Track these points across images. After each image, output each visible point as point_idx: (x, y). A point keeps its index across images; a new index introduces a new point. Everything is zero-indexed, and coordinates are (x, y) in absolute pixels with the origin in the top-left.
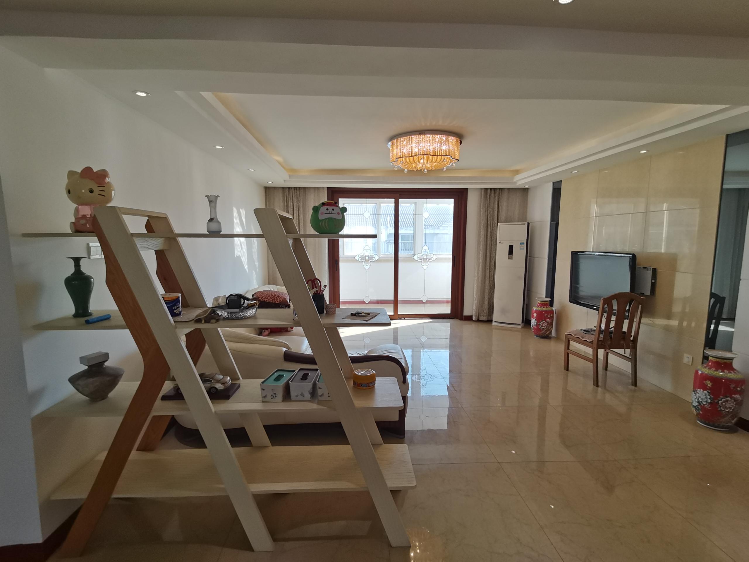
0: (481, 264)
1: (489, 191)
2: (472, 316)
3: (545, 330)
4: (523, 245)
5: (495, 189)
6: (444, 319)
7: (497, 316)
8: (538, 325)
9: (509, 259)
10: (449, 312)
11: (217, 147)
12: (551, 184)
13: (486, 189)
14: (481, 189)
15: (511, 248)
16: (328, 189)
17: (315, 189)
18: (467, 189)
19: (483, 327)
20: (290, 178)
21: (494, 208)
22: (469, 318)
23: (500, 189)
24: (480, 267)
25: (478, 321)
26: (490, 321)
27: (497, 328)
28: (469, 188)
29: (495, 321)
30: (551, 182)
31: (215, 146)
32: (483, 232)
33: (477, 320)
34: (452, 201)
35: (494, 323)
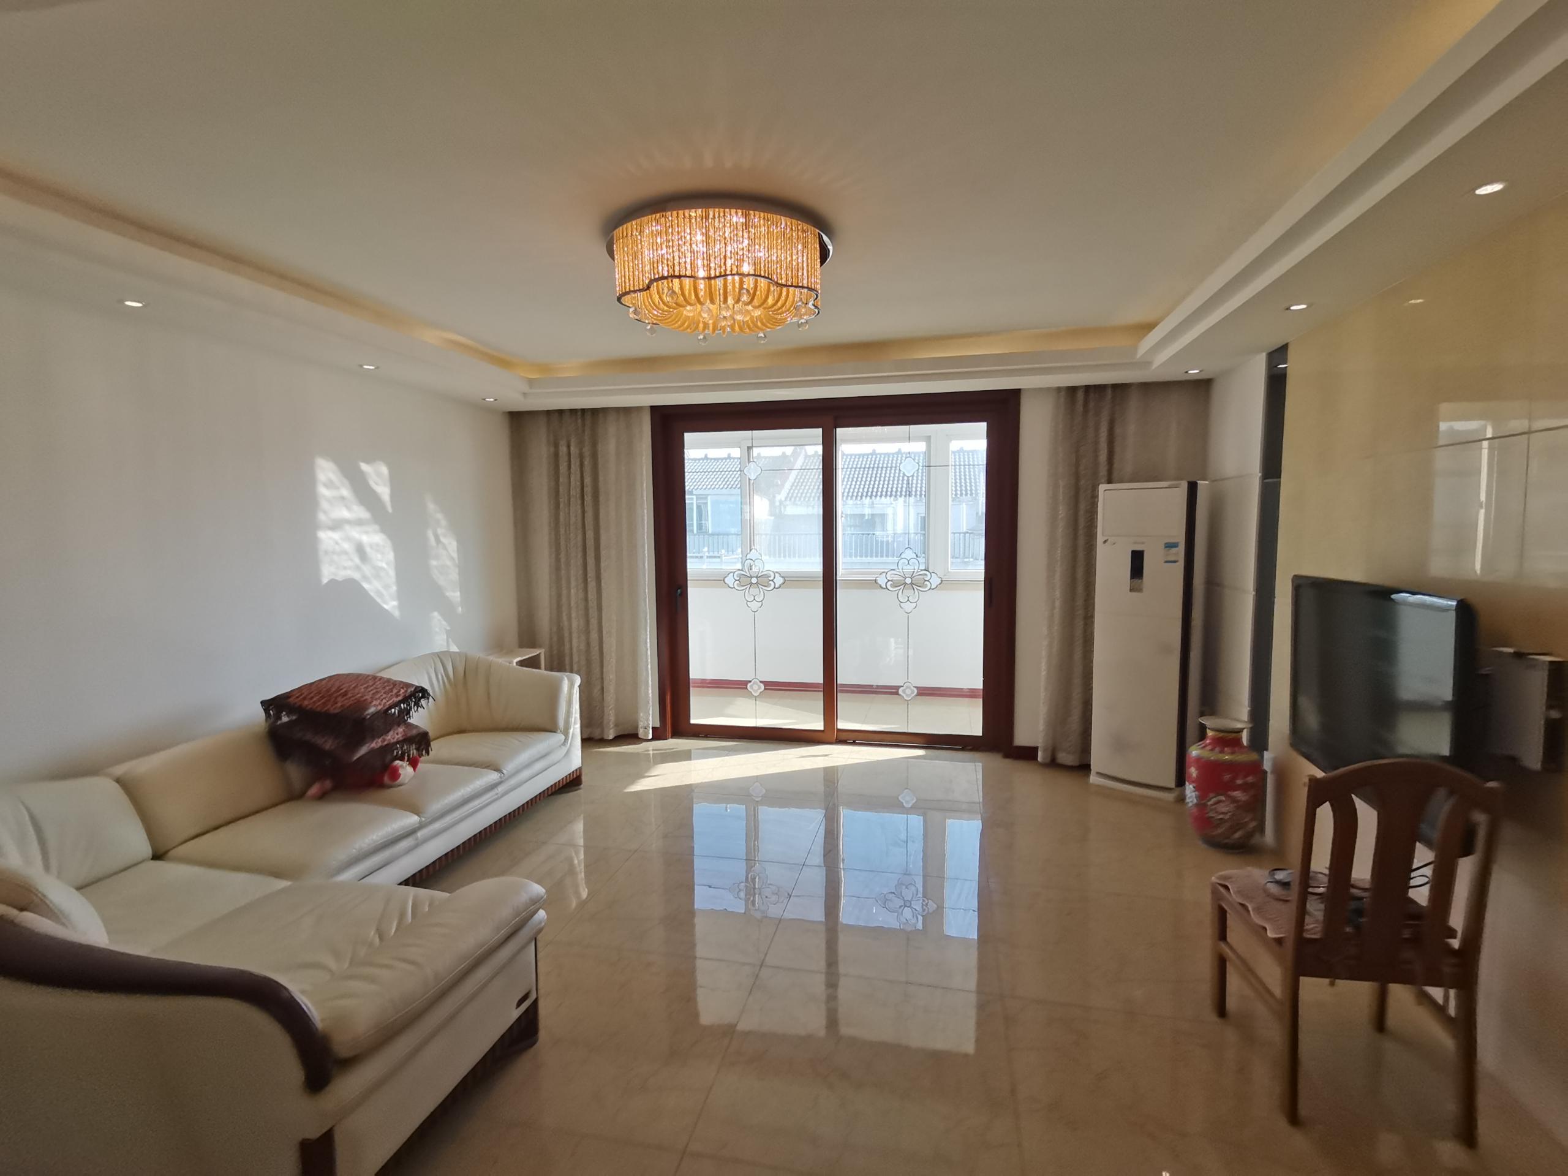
0: (1058, 603)
1: (1080, 395)
2: (1035, 749)
3: (1227, 825)
4: (1174, 550)
5: (1100, 389)
6: (963, 749)
7: (1098, 758)
8: (1201, 806)
9: (1131, 590)
10: (978, 731)
11: (129, 303)
12: (1263, 357)
13: (1072, 390)
14: (1059, 389)
15: (1137, 558)
16: (654, 409)
17: (618, 410)
18: (1019, 390)
19: (1065, 783)
20: (531, 388)
21: (1096, 443)
22: (1028, 754)
23: (1115, 387)
24: (1057, 611)
25: (1053, 763)
26: (1084, 768)
27: (1102, 791)
28: (1025, 389)
29: (1098, 773)
30: (1262, 351)
31: (122, 301)
32: (1062, 512)
33: (1048, 760)
34: (983, 425)
35: (1093, 779)
